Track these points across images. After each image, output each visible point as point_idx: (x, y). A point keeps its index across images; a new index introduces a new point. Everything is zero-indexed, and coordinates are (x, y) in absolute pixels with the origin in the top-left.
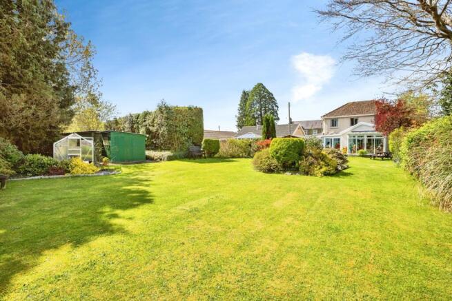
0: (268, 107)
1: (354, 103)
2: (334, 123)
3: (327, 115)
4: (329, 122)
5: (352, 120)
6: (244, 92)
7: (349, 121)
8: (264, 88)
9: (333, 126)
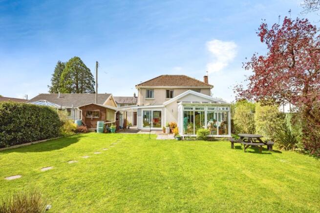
0: (85, 81)
1: (167, 76)
2: (149, 94)
3: (142, 84)
4: (145, 92)
5: (168, 91)
6: (59, 63)
7: (164, 93)
8: (81, 62)
9: (148, 97)
